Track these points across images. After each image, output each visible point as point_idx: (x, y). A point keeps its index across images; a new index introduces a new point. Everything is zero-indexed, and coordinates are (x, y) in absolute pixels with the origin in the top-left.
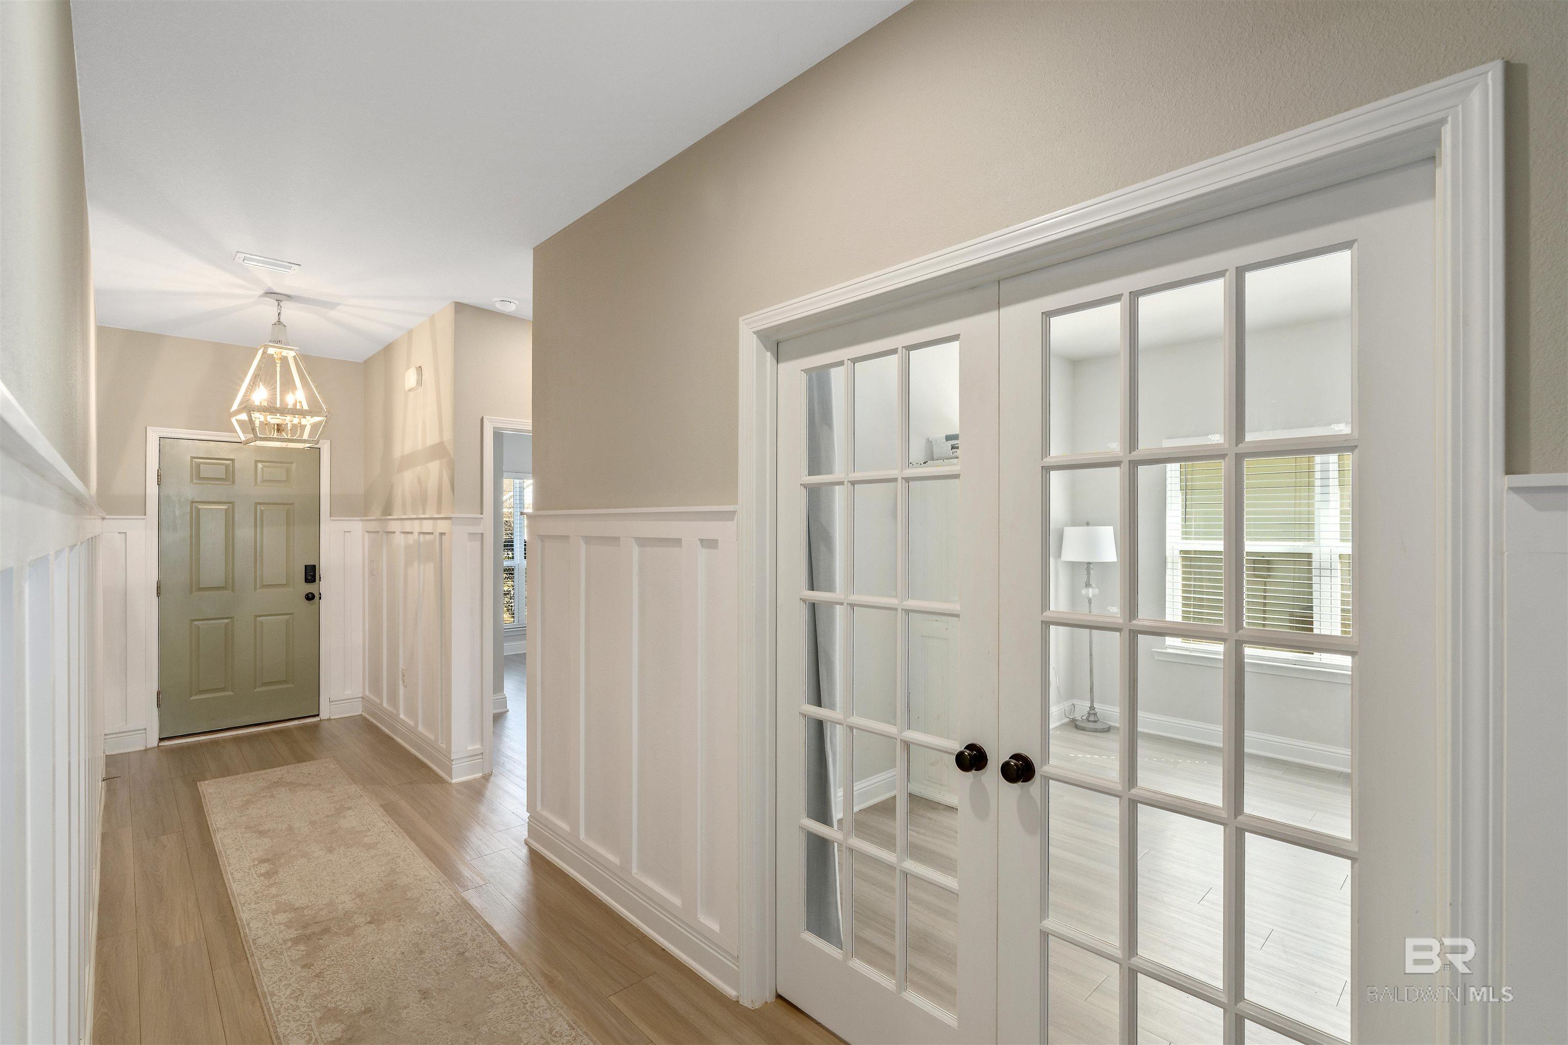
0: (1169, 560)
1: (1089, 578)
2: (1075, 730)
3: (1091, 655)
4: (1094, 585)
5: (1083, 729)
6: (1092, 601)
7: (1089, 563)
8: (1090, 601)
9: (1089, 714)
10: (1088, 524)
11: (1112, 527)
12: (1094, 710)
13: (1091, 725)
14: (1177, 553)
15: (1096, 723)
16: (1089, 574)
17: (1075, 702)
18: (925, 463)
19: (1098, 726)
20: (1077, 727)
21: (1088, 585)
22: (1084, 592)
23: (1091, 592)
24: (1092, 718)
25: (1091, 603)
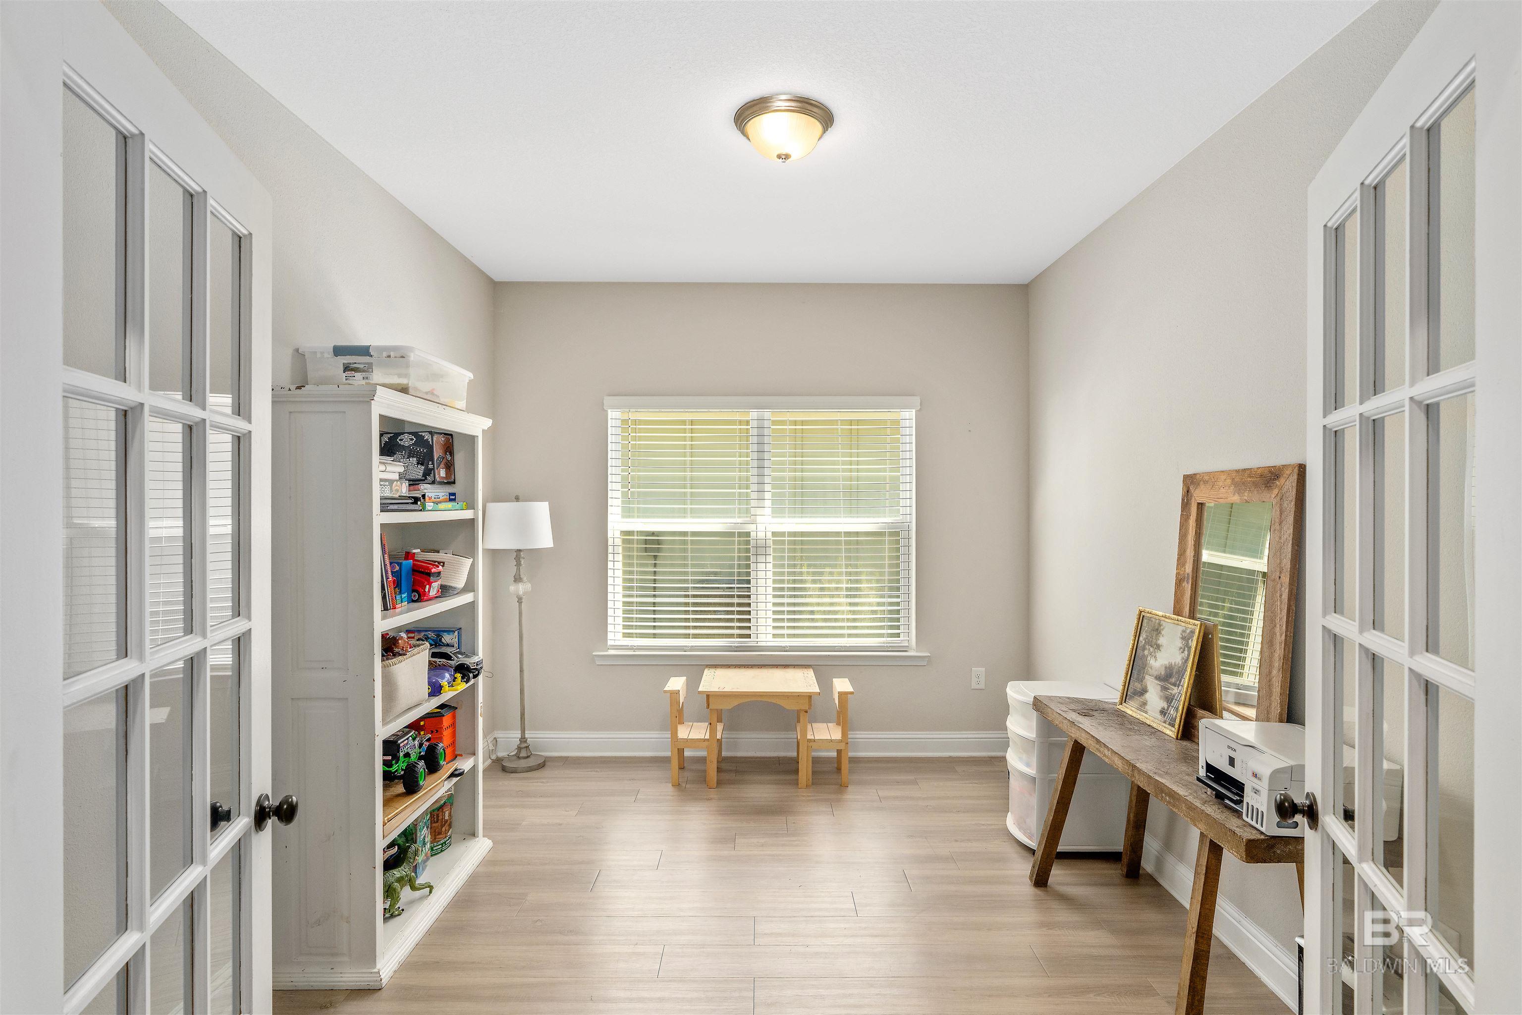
0: (610, 542)
1: (518, 570)
2: (501, 774)
3: (521, 671)
4: (525, 579)
5: (514, 771)
6: (523, 601)
7: (520, 551)
8: (520, 600)
9: (519, 749)
10: (517, 499)
11: (547, 504)
12: (526, 742)
13: (523, 764)
14: (618, 534)
15: (529, 759)
16: (518, 564)
17: (499, 734)
18: (299, 388)
19: (531, 762)
20: (504, 769)
21: (517, 579)
22: (512, 588)
23: (522, 588)
24: (523, 754)
25: (521, 602)
